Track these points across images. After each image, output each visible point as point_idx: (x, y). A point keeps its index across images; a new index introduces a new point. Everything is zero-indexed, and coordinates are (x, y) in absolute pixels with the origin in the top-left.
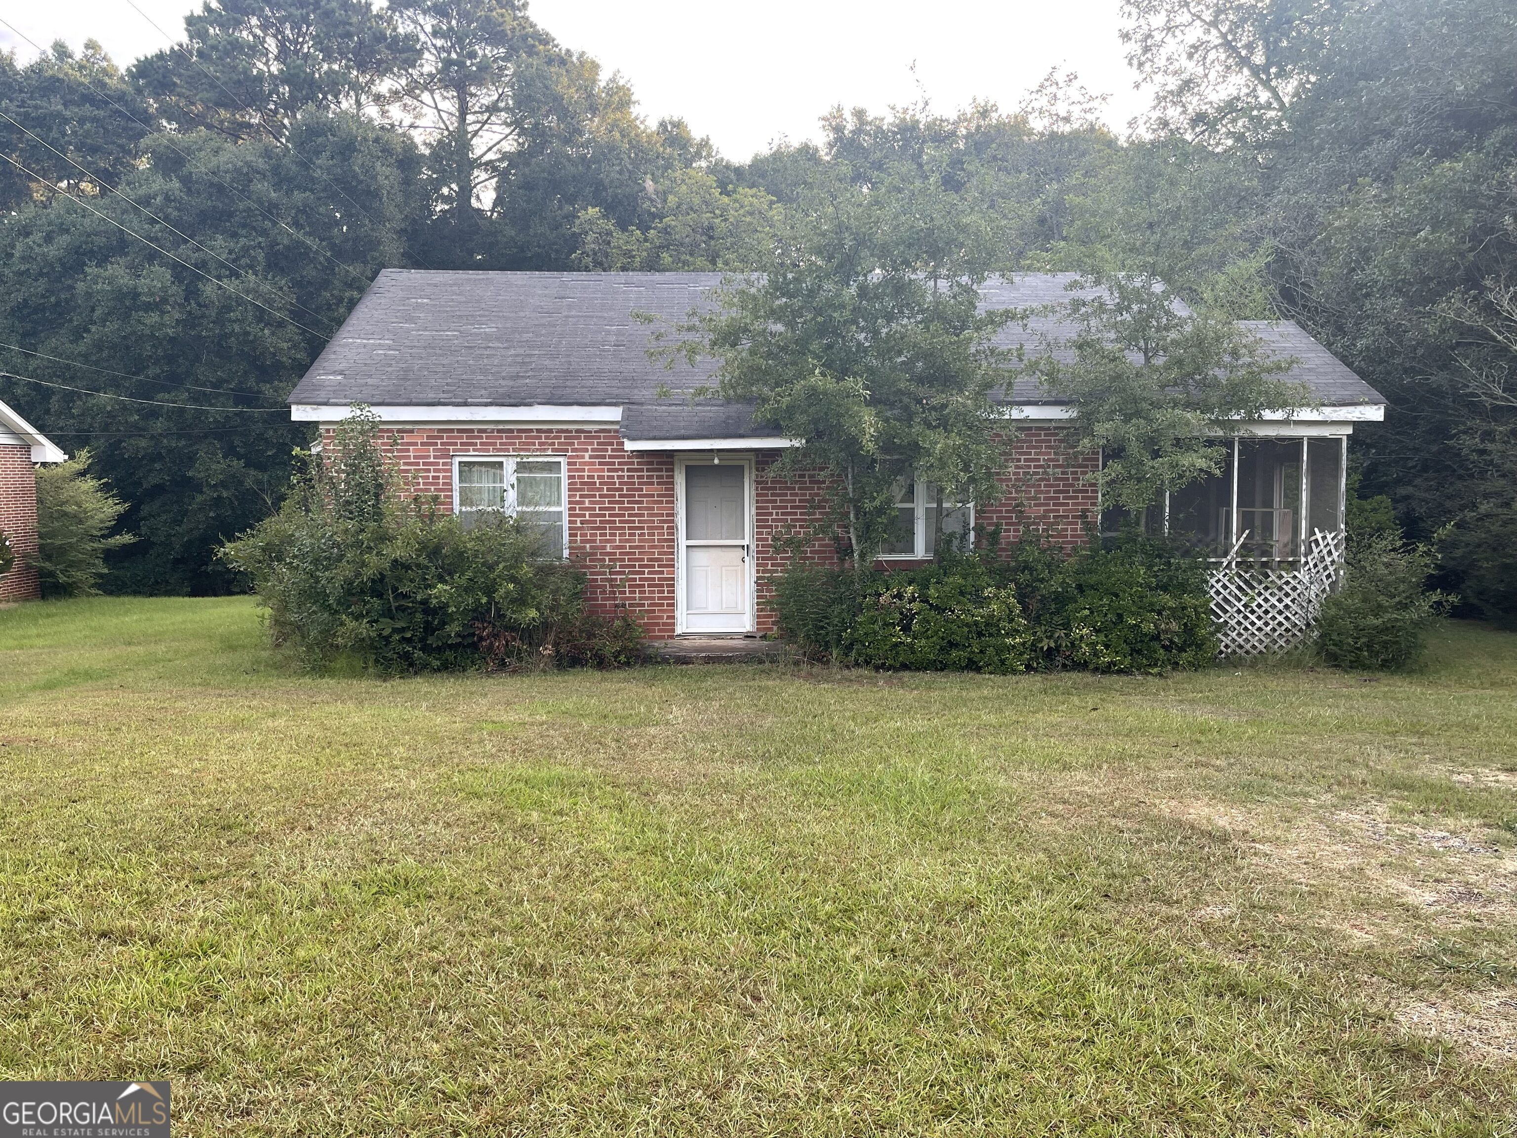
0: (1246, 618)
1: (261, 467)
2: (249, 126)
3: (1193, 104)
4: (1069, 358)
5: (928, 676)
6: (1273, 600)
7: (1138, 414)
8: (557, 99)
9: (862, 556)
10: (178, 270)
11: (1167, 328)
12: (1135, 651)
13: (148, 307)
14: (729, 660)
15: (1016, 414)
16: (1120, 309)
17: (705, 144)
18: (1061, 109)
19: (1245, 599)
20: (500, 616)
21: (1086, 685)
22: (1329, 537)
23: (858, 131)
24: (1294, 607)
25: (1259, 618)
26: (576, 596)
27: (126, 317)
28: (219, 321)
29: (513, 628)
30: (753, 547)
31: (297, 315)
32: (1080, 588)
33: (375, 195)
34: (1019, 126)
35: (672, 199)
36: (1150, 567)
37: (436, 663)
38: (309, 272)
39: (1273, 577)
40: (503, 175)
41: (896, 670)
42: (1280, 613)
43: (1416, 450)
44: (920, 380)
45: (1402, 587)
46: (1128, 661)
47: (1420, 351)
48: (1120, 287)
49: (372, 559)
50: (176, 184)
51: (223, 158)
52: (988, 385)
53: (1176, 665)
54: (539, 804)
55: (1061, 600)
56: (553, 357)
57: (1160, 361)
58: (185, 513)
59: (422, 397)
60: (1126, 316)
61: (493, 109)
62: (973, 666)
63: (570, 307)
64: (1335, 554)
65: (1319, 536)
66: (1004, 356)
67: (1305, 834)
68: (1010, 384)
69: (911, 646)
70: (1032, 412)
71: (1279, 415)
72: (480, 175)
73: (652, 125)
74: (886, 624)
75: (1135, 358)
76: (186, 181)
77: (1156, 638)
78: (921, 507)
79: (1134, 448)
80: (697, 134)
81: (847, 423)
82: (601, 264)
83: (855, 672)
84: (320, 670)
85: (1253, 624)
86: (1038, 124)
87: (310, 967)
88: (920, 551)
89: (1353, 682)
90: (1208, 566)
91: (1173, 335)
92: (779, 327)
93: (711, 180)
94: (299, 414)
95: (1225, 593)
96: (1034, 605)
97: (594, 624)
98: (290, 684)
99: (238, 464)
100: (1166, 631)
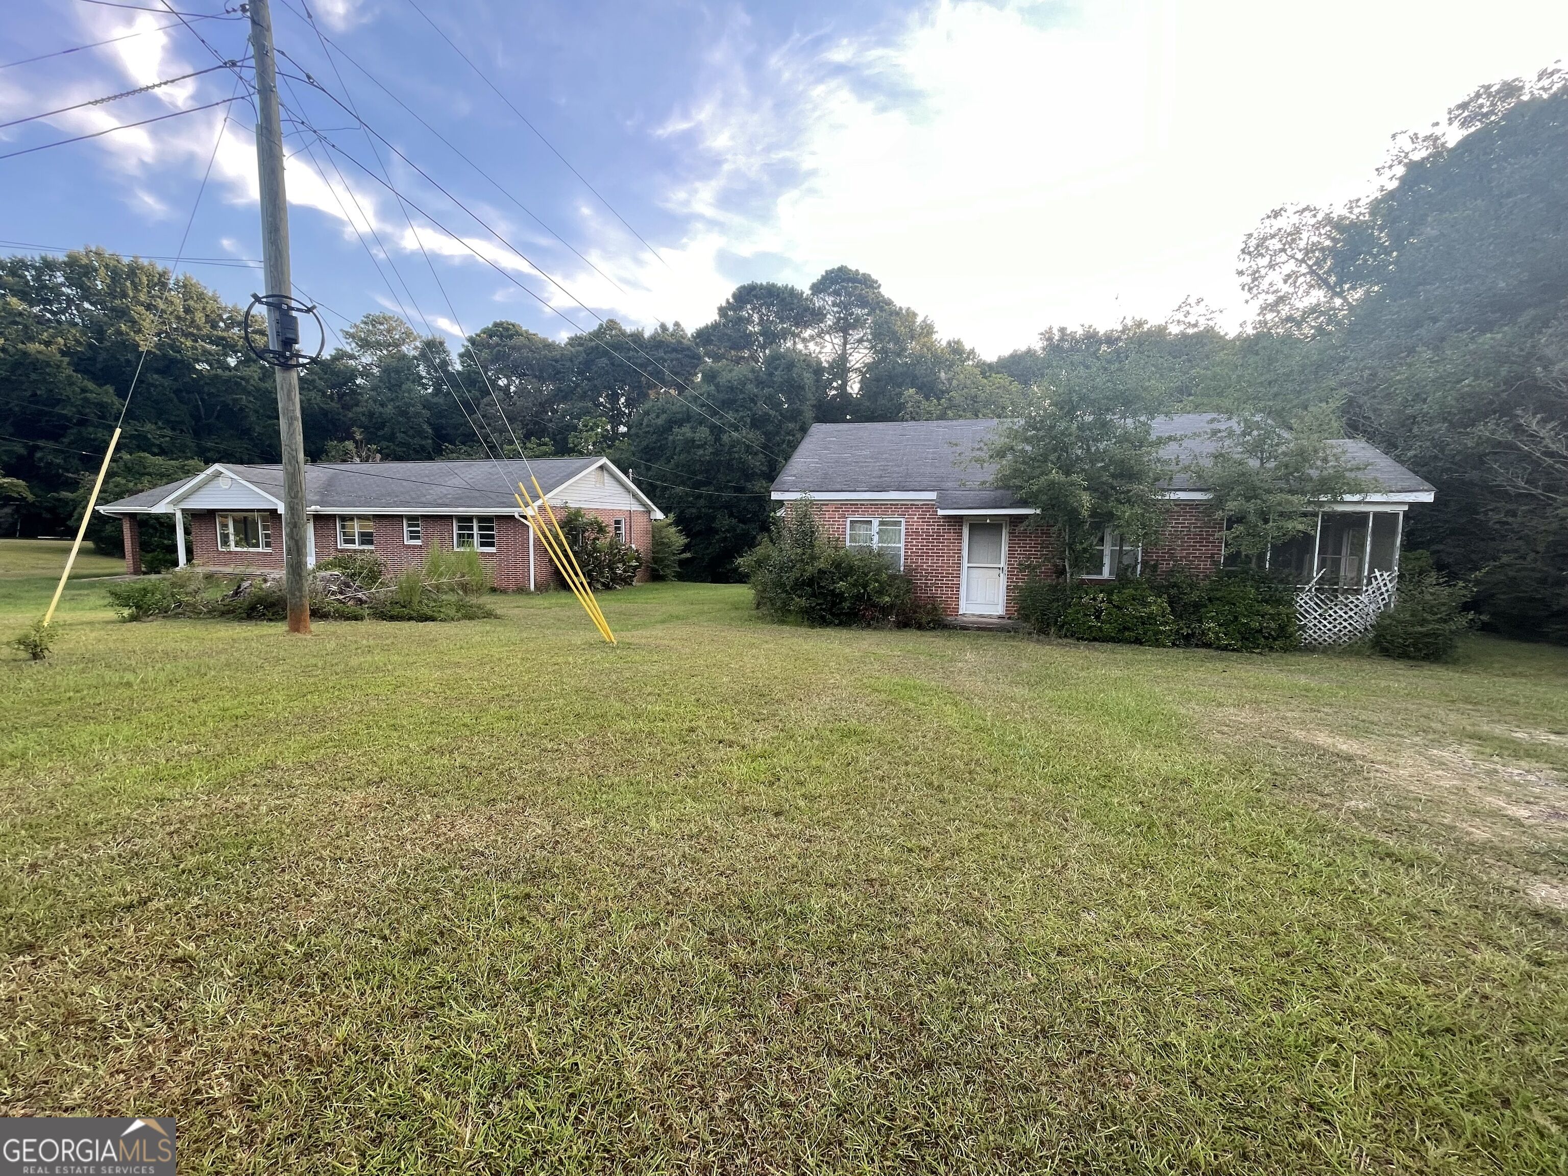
0: (1320, 622)
1: (744, 523)
2: (744, 357)
3: (1285, 311)
4: (1208, 463)
5: (1110, 646)
6: (1341, 613)
7: (1256, 497)
8: (894, 333)
9: (1072, 575)
10: (713, 428)
11: (1277, 445)
12: (1244, 638)
13: (699, 447)
14: (990, 630)
15: (1173, 496)
16: (1244, 434)
17: (972, 352)
18: (1192, 319)
19: (1320, 611)
20: (869, 599)
21: (1212, 657)
22: (1386, 575)
23: (1062, 339)
24: (1356, 617)
25: (1330, 623)
26: (908, 591)
27: (689, 452)
28: (730, 453)
29: (874, 606)
30: (1006, 569)
31: (765, 447)
32: (1210, 600)
33: (802, 388)
34: (1161, 331)
35: (955, 382)
36: (1257, 589)
37: (837, 622)
38: (770, 428)
39: (1341, 598)
40: (864, 375)
41: (1090, 641)
42: (1345, 620)
43: (1446, 522)
44: (1113, 476)
45: (1443, 609)
46: (1240, 643)
47: (1458, 458)
48: (1246, 420)
49: (809, 568)
50: (713, 388)
51: (734, 374)
52: (1157, 479)
53: (1271, 649)
54: (912, 699)
55: (1197, 606)
56: (899, 466)
57: (1271, 464)
58: (710, 544)
59: (834, 487)
60: (1248, 438)
61: (860, 341)
62: (1138, 641)
63: (908, 440)
64: (1389, 586)
65: (1377, 573)
66: (1167, 462)
67: (1411, 762)
68: (1171, 479)
69: (1100, 628)
70: (1182, 495)
71: (1357, 498)
72: (852, 375)
73: (944, 343)
74: (1086, 615)
75: (1254, 463)
76: (717, 386)
77: (1260, 631)
78: (1107, 549)
79: (1252, 518)
80: (967, 347)
81: (1071, 500)
82: (914, 417)
83: (1065, 641)
84: (782, 622)
85: (1325, 626)
86: (1174, 329)
87: (818, 770)
88: (1106, 574)
89: (1402, 666)
90: (1296, 589)
91: (1283, 448)
92: (1028, 448)
93: (977, 371)
94: (775, 496)
95: (1306, 607)
96: (1179, 609)
97: (917, 606)
98: (769, 627)
99: (734, 521)
100: (1266, 628)
